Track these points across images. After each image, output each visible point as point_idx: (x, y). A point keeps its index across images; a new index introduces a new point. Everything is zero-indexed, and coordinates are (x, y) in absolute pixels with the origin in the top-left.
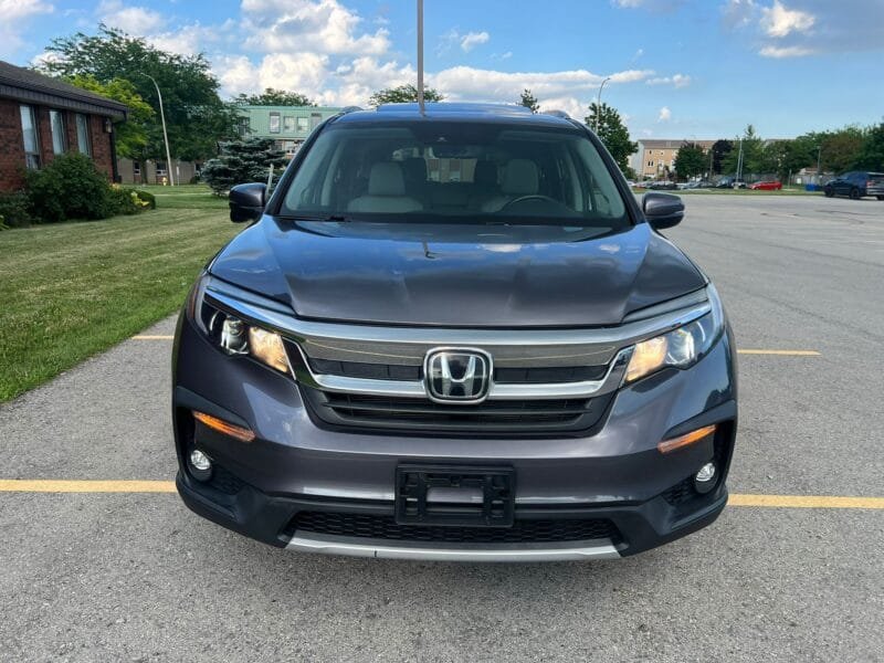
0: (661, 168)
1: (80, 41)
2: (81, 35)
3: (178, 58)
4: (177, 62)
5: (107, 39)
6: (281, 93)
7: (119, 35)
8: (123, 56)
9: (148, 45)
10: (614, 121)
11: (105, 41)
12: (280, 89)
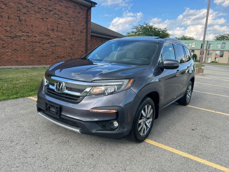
1: (139, 26)
2: (140, 25)
3: (160, 29)
4: (160, 30)
5: (145, 26)
6: (187, 37)
7: (148, 24)
8: (148, 29)
9: (154, 27)
11: (144, 26)
12: (186, 36)
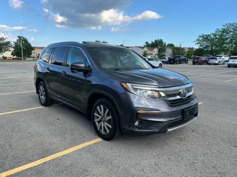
0: (37, 54)
10: (26, 41)
